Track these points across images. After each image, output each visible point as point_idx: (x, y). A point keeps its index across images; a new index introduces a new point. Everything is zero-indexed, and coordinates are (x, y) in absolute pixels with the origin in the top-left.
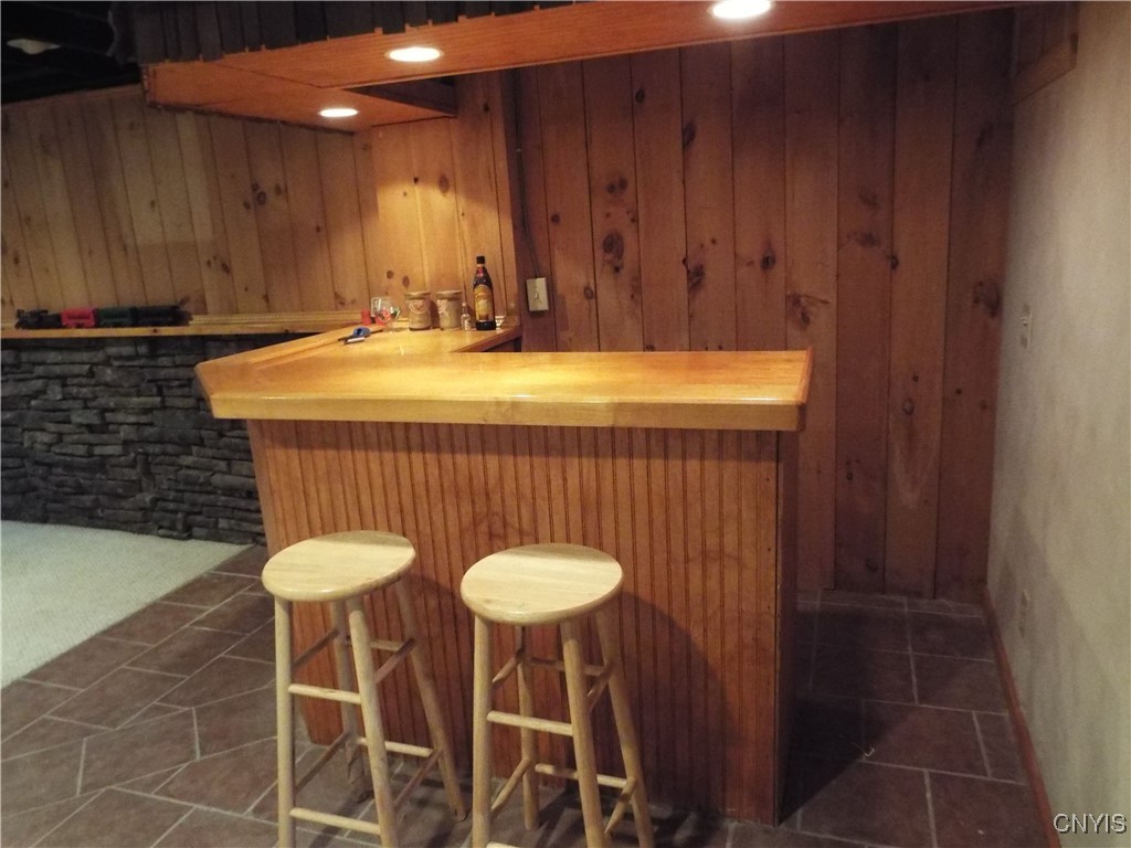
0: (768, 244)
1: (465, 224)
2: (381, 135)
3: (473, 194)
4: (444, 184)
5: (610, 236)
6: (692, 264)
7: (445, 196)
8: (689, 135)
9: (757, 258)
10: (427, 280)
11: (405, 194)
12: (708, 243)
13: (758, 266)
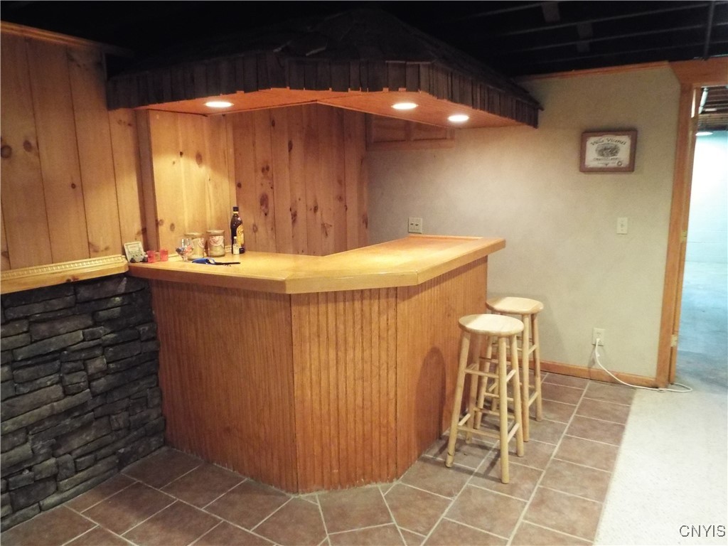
0: (316, 201)
1: (211, 186)
2: (158, 117)
3: (215, 167)
4: (199, 158)
5: (263, 196)
6: (293, 211)
7: (200, 167)
8: (290, 148)
9: (313, 208)
10: (186, 225)
11: (174, 163)
12: (298, 200)
13: (313, 210)
